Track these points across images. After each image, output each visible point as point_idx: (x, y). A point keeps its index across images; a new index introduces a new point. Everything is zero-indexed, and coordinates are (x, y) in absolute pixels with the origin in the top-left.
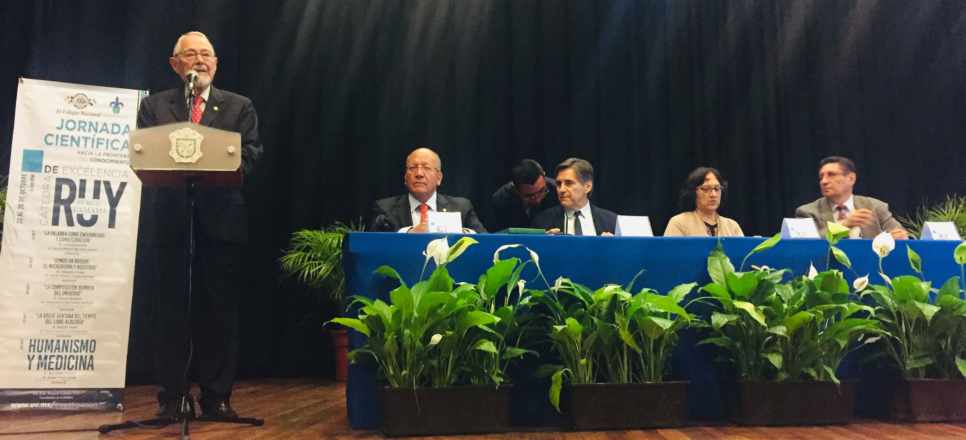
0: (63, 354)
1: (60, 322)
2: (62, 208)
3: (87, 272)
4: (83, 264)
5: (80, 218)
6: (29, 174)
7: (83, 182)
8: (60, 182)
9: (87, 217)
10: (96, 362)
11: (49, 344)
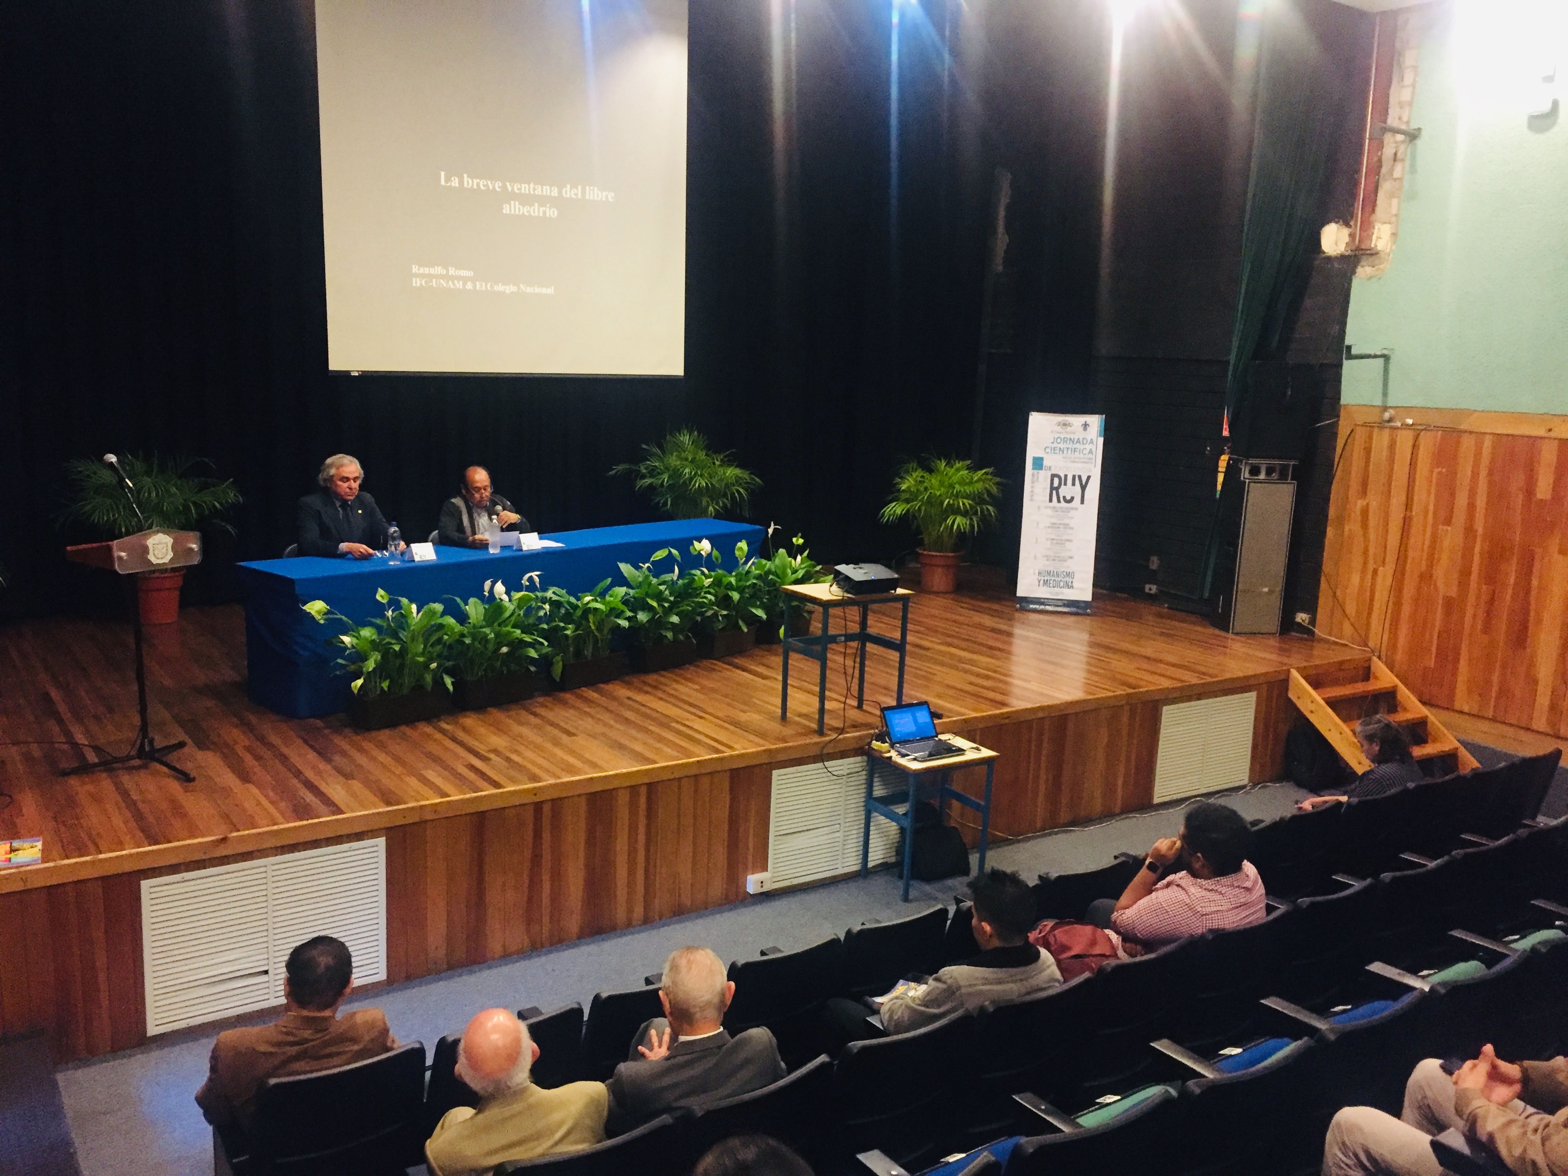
0: (1057, 579)
1: (1054, 560)
2: (1054, 492)
3: (1069, 531)
4: (1066, 526)
5: (1064, 497)
6: (1036, 471)
7: (1066, 476)
8: (1053, 476)
9: (1068, 498)
10: (1075, 585)
11: (1049, 573)
